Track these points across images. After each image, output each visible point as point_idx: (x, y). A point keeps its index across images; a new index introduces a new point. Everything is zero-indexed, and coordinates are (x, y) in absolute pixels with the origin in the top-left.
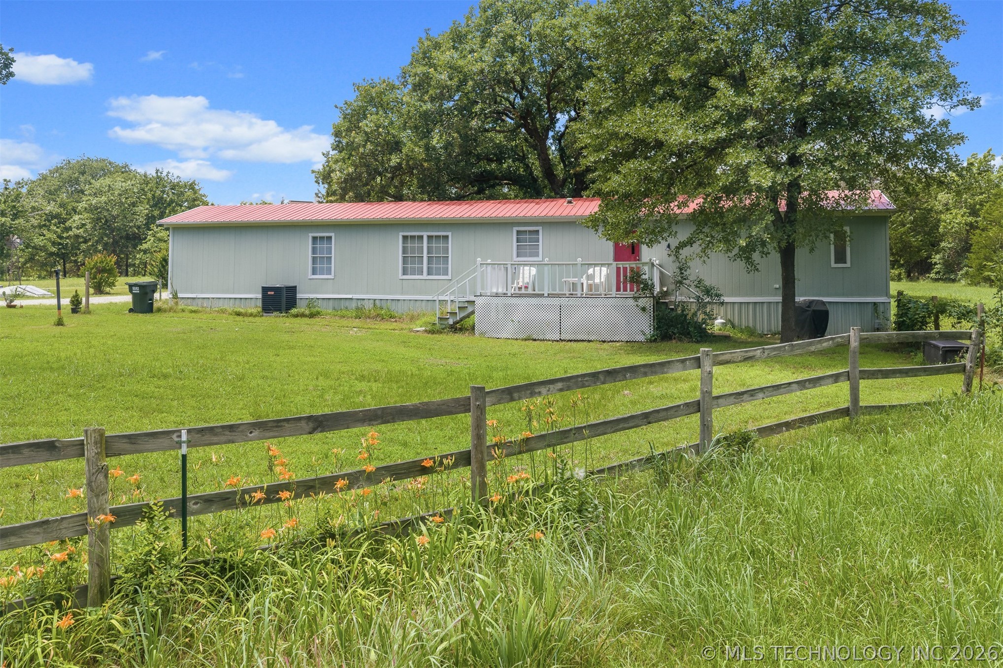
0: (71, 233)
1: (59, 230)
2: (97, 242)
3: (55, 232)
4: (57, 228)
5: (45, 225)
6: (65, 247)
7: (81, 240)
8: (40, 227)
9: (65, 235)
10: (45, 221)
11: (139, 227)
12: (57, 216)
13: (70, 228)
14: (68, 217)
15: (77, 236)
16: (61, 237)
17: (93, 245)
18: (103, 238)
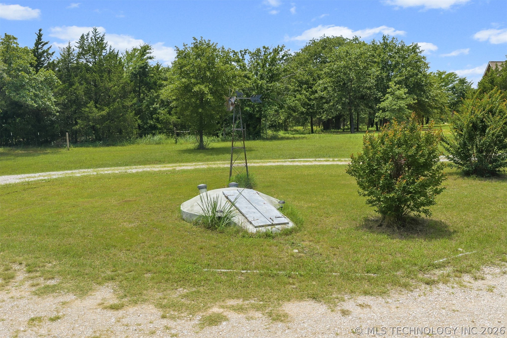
0: (317, 95)
1: (307, 94)
2: (338, 102)
3: (306, 95)
4: (307, 92)
5: (298, 90)
6: (312, 107)
7: (324, 101)
8: (295, 91)
9: (312, 97)
10: (298, 86)
11: (370, 88)
12: (307, 83)
13: (316, 92)
14: (315, 82)
15: (322, 98)
16: (310, 100)
17: (333, 105)
18: (341, 99)
